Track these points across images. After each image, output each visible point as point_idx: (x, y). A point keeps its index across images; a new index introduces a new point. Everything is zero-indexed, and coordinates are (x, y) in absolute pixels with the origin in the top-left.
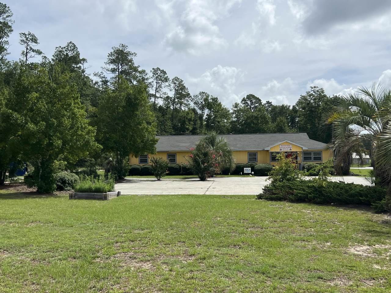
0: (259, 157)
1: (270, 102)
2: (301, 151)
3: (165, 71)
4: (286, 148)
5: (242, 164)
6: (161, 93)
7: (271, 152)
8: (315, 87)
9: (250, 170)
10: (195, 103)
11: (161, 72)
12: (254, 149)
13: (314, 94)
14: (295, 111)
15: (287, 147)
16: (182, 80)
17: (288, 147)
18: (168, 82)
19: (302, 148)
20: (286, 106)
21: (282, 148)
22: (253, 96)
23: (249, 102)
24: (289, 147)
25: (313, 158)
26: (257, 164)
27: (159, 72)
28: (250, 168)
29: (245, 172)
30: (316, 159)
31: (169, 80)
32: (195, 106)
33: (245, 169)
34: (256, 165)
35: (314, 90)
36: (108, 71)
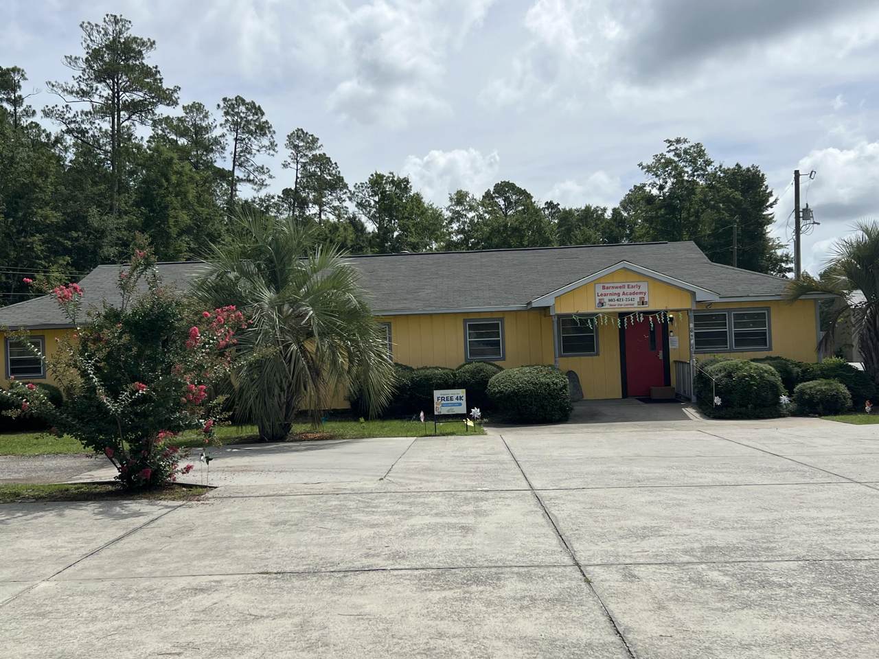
0: (512, 339)
1: (555, 203)
2: (688, 306)
3: (259, 106)
4: (621, 297)
5: (437, 368)
6: (251, 169)
7: (559, 316)
8: (678, 141)
9: (464, 403)
10: (360, 205)
11: (247, 108)
12: (490, 304)
13: (676, 159)
14: (619, 223)
15: (626, 290)
16: (316, 136)
17: (632, 290)
18: (269, 135)
19: (693, 294)
20: (596, 210)
21: (606, 299)
22: (512, 187)
23: (501, 202)
24: (636, 290)
25: (731, 339)
26: (501, 369)
27: (243, 108)
28: (462, 393)
29: (440, 409)
30: (743, 340)
31: (270, 132)
32: (361, 212)
33: (437, 394)
34: (495, 373)
35: (677, 149)
36: (72, 93)
